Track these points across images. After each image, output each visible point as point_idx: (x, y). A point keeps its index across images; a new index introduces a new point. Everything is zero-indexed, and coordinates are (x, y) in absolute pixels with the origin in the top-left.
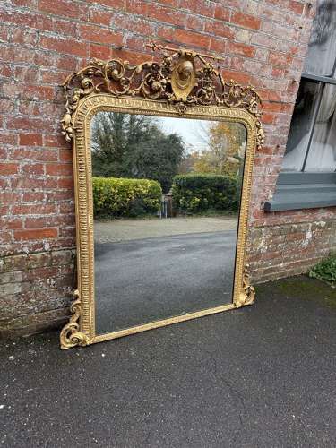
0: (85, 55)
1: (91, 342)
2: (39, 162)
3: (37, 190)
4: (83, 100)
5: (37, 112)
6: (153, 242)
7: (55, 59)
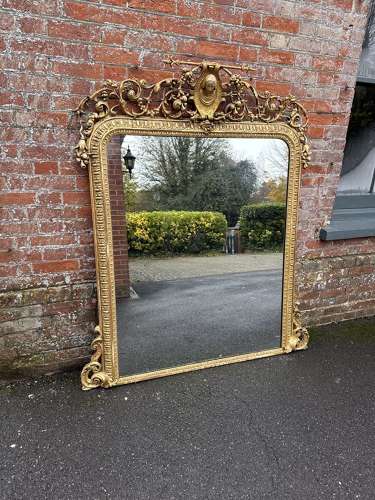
0: (100, 78)
1: (114, 384)
2: (56, 191)
3: (54, 220)
4: (98, 124)
5: (51, 139)
6: (211, 280)
7: (67, 84)
